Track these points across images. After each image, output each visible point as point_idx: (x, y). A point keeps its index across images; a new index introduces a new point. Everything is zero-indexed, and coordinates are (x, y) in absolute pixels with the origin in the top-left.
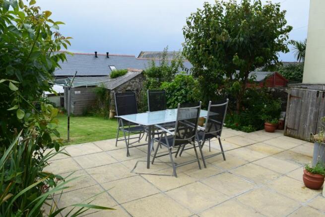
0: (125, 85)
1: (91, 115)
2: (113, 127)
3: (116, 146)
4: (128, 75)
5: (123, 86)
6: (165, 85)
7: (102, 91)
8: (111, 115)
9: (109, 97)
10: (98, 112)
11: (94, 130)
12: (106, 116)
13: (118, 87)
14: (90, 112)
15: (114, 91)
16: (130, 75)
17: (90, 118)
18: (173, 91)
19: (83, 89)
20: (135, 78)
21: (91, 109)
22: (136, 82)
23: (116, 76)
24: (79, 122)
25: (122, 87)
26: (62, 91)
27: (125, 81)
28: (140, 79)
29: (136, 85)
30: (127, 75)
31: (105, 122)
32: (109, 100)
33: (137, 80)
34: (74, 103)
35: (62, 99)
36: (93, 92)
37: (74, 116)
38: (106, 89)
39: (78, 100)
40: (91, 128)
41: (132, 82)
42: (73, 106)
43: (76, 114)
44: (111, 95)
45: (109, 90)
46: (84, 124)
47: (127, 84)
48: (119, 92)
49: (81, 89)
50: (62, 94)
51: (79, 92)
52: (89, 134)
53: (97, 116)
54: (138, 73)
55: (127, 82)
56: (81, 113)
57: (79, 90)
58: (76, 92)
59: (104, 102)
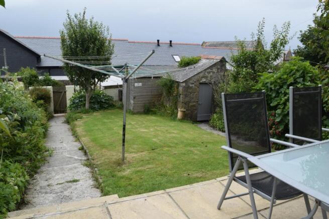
0: (199, 75)
1: (154, 113)
2: (185, 135)
3: (219, 209)
4: (202, 64)
5: (196, 77)
6: (267, 77)
7: (169, 84)
8: (180, 115)
9: (178, 92)
10: (163, 110)
11: (161, 141)
12: (173, 116)
13: (190, 79)
14: (153, 110)
15: (184, 84)
16: (204, 63)
17: (153, 118)
18: (281, 87)
19: (145, 80)
20: (211, 67)
21: (154, 106)
22: (214, 72)
23: (186, 64)
24: (140, 123)
25: (195, 79)
26: (120, 82)
27: (199, 70)
28: (218, 69)
29: (213, 76)
30: (200, 64)
31: (173, 124)
32: (178, 95)
33: (215, 70)
34: (134, 98)
35: (121, 92)
36: (158, 85)
37: (133, 113)
38: (174, 81)
39: (139, 94)
40: (155, 136)
41: (209, 73)
42: (132, 102)
43: (136, 111)
44: (181, 89)
45: (177, 82)
46: (146, 128)
47: (201, 75)
48: (191, 85)
49: (143, 80)
50: (121, 86)
51: (140, 84)
52: (154, 148)
53: (161, 115)
54: (215, 61)
55: (202, 72)
56: (142, 110)
57: (140, 82)
58: (136, 85)
59: (171, 98)
